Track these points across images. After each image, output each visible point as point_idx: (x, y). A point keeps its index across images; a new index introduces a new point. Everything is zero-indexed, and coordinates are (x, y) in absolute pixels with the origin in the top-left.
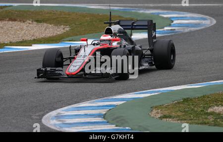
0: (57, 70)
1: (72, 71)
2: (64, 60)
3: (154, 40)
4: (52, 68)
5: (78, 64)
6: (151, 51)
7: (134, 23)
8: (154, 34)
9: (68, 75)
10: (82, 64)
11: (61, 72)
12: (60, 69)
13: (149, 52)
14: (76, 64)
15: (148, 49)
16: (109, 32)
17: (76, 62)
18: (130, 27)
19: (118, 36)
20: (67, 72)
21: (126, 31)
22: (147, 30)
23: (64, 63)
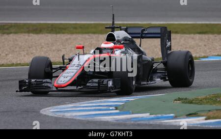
0: (44, 83)
1: (62, 83)
2: (54, 71)
3: (169, 52)
4: (38, 80)
5: (69, 75)
6: (165, 64)
7: (144, 30)
8: (169, 44)
9: (57, 88)
10: (75, 75)
11: (49, 85)
12: (48, 80)
13: (162, 66)
14: (67, 75)
15: (161, 62)
16: (111, 38)
17: (68, 73)
18: (139, 35)
19: (123, 43)
20: (55, 84)
21: (135, 39)
22: (160, 39)
23: (54, 75)
